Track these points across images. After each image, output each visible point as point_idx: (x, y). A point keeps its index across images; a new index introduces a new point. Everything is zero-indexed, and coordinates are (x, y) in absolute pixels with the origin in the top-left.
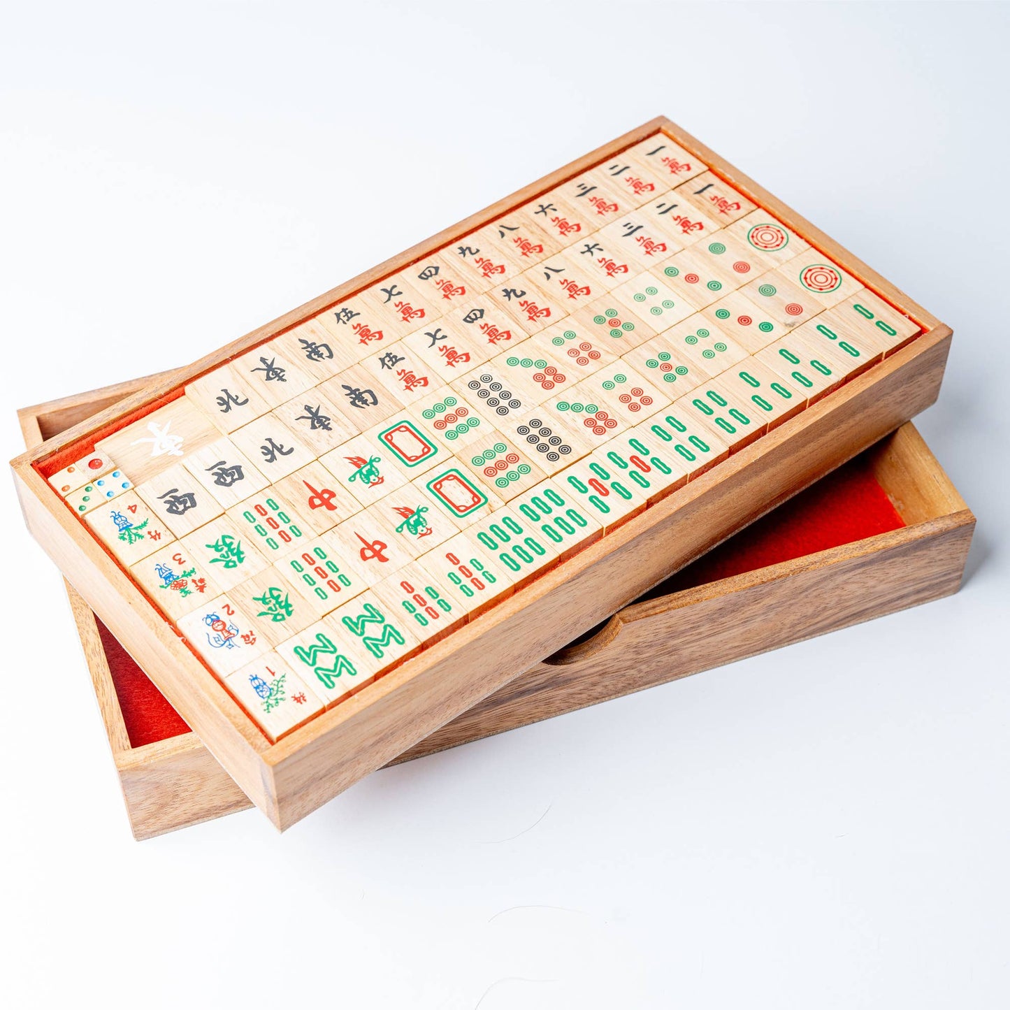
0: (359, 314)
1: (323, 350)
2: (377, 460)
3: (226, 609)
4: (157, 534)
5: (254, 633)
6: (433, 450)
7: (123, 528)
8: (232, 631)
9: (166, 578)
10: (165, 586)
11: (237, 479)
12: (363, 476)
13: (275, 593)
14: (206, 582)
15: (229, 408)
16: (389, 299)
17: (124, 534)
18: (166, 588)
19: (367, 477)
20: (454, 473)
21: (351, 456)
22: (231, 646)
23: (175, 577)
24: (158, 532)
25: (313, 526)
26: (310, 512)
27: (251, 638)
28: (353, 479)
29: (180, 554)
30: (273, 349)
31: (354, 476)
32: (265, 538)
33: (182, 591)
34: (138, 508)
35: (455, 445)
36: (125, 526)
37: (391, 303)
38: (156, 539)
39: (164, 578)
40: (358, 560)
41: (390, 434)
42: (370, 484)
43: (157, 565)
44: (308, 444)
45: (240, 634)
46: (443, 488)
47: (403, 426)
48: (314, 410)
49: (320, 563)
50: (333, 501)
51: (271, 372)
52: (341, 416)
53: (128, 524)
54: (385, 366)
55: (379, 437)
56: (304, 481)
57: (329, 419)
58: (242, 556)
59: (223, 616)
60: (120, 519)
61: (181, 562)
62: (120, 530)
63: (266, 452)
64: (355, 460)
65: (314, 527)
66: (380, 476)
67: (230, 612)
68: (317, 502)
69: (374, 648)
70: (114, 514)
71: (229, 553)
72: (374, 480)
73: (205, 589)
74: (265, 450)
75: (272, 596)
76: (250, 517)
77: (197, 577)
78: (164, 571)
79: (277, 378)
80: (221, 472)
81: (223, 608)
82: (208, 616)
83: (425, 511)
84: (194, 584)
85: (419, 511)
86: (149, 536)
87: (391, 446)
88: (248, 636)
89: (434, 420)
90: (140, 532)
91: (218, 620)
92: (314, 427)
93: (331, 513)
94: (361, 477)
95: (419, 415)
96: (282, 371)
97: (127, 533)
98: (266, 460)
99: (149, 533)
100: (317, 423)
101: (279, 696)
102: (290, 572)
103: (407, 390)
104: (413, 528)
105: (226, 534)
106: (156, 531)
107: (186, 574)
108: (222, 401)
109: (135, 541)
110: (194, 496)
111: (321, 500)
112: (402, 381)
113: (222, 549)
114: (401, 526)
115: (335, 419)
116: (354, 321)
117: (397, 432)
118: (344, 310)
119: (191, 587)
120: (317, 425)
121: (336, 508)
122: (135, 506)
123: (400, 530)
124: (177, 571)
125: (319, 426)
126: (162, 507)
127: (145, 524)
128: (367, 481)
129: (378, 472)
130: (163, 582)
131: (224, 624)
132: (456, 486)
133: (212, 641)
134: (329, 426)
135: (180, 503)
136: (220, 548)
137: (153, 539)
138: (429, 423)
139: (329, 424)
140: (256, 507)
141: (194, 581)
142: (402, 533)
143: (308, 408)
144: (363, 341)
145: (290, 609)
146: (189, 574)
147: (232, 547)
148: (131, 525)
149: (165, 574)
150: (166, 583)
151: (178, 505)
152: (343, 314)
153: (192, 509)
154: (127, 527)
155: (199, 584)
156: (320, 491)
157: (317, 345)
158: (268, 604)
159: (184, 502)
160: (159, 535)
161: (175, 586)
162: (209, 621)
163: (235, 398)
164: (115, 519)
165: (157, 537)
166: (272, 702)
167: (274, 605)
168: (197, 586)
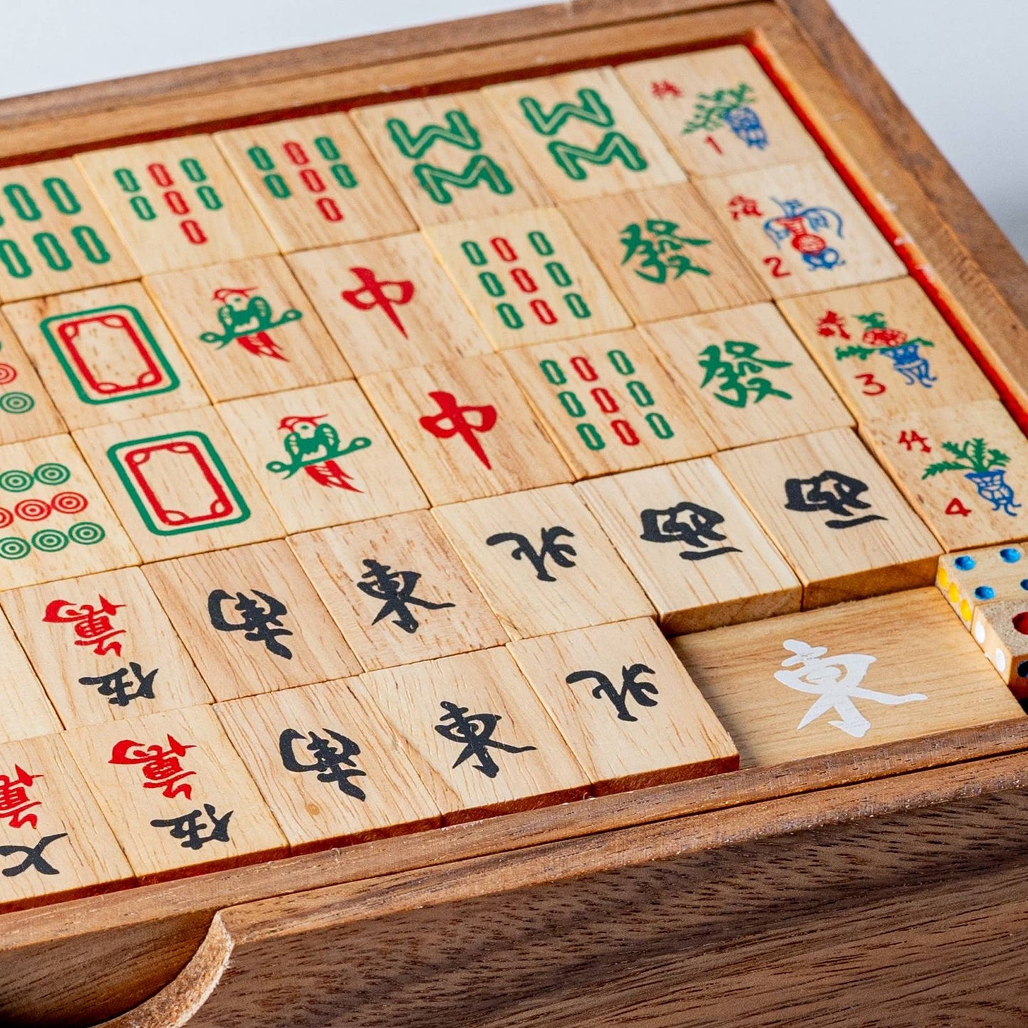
0: (156, 823)
1: (305, 756)
2: (277, 467)
3: (782, 270)
4: (908, 443)
5: (730, 216)
6: (121, 454)
7: (992, 474)
8: (778, 227)
9: (914, 357)
10: (918, 344)
11: (663, 513)
12: (331, 442)
13: (653, 271)
14: (817, 328)
15: (629, 674)
16: (46, 841)
17: (991, 463)
18: (919, 339)
19: (320, 438)
20: (94, 395)
21: (341, 491)
22: (793, 204)
23: (891, 353)
24: (904, 445)
25: (506, 373)
26: (502, 402)
27: (739, 208)
28: (360, 443)
29: (867, 393)
30: (448, 788)
31: (353, 447)
32: (634, 377)
33: (882, 325)
34: (944, 508)
35: (57, 450)
36: (987, 479)
37: (44, 829)
38: (914, 434)
39: (917, 358)
40: (424, 285)
41: (215, 515)
42: (319, 422)
43: (928, 386)
44: (441, 543)
45: (762, 221)
46: (139, 374)
47: (172, 523)
48: (394, 616)
49: (519, 300)
50: (434, 409)
51: (478, 733)
52: (325, 588)
53: (978, 480)
54: (145, 674)
55: (246, 514)
56: (489, 467)
57: (361, 585)
58: (706, 358)
59: (792, 258)
60: (997, 495)
61: (869, 379)
62: (1001, 473)
63: (564, 553)
64: (335, 480)
65: (501, 368)
66: (286, 432)
67: (773, 263)
68: (474, 419)
69: (462, 128)
70: (1010, 508)
71: (736, 370)
72: (305, 428)
73: (824, 315)
74: (564, 558)
75: (662, 268)
76: (659, 426)
77: (835, 342)
78: (916, 371)
79: (465, 715)
80: (701, 538)
81: (787, 274)
82: (830, 266)
83: (209, 334)
84: (847, 330)
85: (225, 340)
86: (928, 443)
87: (226, 489)
88: (746, 212)
89: (82, 517)
90: (951, 457)
91: (807, 255)
92: (412, 578)
93: (448, 389)
94: (337, 441)
95: (115, 536)
96: (444, 731)
97: (985, 463)
98: (570, 535)
99: (927, 449)
100: (397, 584)
101: (710, 104)
102: (600, 301)
103: (114, 603)
104: (257, 308)
105: (731, 409)
106: (909, 448)
107: (863, 354)
108: (644, 694)
109: (967, 443)
110: (786, 501)
111: (463, 419)
112: (116, 628)
113: (752, 382)
114: (285, 319)
115: (343, 583)
116: (179, 807)
117: (191, 515)
118: (196, 843)
119: (856, 330)
120: (400, 580)
121: (433, 395)
122: (948, 511)
123: (291, 315)
124: (881, 365)
125: (396, 575)
126: (878, 496)
127: (933, 470)
128: (326, 430)
129: (287, 442)
130: (922, 351)
131: (796, 244)
132: (101, 367)
133: (832, 220)
134: (366, 570)
135: (828, 495)
136: (758, 386)
137: (921, 434)
138: (96, 512)
139: (365, 576)
140: (636, 441)
141: (845, 336)
142: (287, 308)
143: (409, 624)
144: (179, 749)
145: (628, 236)
146: (852, 351)
147: (724, 380)
148: (969, 476)
149: (913, 365)
150: (916, 348)
151: (836, 494)
152: (202, 834)
153: (802, 477)
154: (980, 472)
155: (833, 327)
156: (458, 438)
157: (317, 773)
158: (678, 257)
159: (815, 494)
160: (903, 439)
161: (894, 337)
162: (830, 258)
163: (602, 692)
164: (1010, 500)
165: (909, 437)
166: (729, 100)
167: (663, 250)
168: (840, 326)
